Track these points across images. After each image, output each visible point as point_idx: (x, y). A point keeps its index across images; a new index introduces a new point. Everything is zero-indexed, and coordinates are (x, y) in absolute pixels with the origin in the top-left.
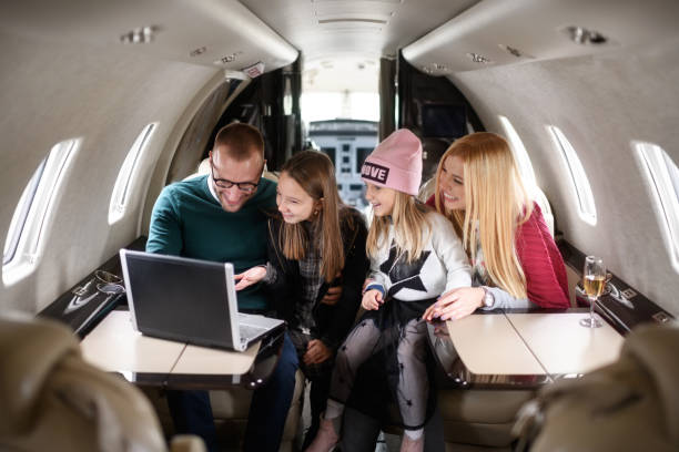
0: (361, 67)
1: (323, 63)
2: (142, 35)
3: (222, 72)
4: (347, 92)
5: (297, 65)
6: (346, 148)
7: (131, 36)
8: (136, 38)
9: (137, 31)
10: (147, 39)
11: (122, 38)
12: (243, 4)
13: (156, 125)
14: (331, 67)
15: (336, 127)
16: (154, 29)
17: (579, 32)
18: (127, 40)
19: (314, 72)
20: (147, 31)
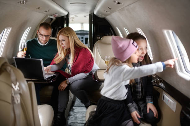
0: (85, 17)
1: (75, 15)
2: (23, 2)
3: (47, 16)
4: (82, 23)
5: (68, 16)
6: (82, 38)
7: (21, 2)
8: (22, 3)
9: (22, 1)
10: (25, 3)
11: (19, 3)
12: (53, 1)
13: (30, 28)
14: (77, 16)
15: (79, 32)
16: (26, 1)
17: (116, 2)
18: (20, 3)
19: (73, 18)
20: (24, 2)
